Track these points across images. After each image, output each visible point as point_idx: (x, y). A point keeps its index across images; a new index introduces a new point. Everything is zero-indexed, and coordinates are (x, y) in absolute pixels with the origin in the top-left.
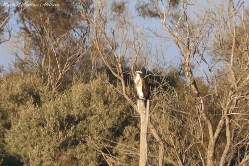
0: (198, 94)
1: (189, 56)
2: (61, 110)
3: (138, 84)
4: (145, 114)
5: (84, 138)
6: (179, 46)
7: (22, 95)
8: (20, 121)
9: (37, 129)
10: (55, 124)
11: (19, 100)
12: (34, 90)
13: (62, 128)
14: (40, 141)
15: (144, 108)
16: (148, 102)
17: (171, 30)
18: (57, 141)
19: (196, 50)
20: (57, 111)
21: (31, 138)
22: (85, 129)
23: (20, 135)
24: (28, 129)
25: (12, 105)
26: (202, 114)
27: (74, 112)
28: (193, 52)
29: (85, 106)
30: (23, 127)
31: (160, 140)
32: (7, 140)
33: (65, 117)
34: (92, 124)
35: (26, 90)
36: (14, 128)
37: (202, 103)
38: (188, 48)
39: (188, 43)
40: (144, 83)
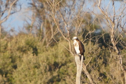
0: (119, 53)
1: (114, 28)
2: (50, 58)
3: (76, 45)
4: (80, 65)
5: (64, 77)
6: (108, 21)
7: (25, 47)
8: (23, 64)
9: (34, 70)
10: (46, 67)
11: (23, 51)
12: (34, 45)
13: (50, 70)
14: (35, 78)
15: (80, 61)
16: (82, 57)
17: (103, 11)
18: (46, 78)
19: (119, 24)
20: (48, 59)
21: (29, 76)
22: (65, 71)
23: (23, 74)
24: (28, 69)
25: (18, 54)
26: (121, 66)
27: (59, 60)
28: (117, 26)
29: (66, 56)
30: (25, 68)
31: (92, 82)
32: (14, 76)
33: (53, 63)
34: (70, 68)
35: (28, 44)
36: (19, 69)
37: (121, 59)
38: (114, 23)
39: (114, 19)
40: (80, 44)
